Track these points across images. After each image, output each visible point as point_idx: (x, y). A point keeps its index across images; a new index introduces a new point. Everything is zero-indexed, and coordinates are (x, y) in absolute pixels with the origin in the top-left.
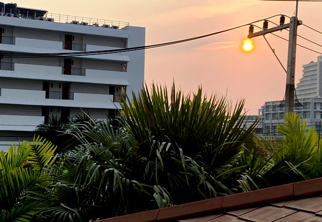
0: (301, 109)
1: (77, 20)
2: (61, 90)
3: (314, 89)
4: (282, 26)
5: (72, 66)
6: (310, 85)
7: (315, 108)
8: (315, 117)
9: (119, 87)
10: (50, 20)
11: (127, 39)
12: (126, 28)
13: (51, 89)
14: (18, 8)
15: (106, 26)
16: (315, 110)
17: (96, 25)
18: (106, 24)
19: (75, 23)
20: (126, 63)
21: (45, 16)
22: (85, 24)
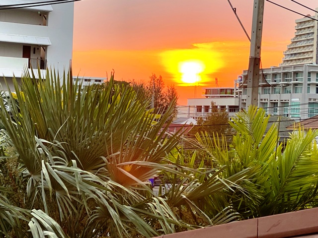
0: (291, 80)
3: (310, 53)
6: (304, 47)
7: (309, 80)
8: (308, 91)
9: (37, 48)
16: (309, 82)
20: (47, 13)
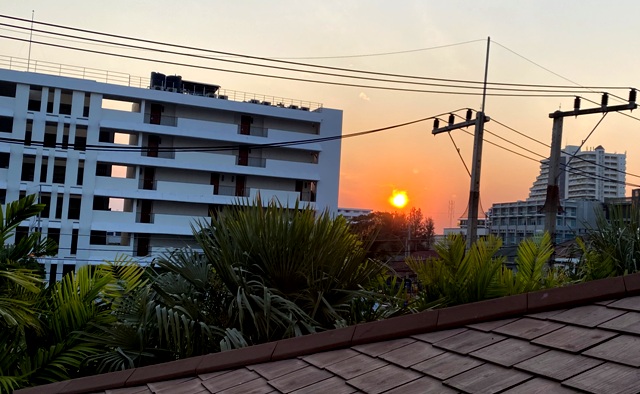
1: (257, 99)
2: (234, 184)
4: (468, 122)
5: (249, 155)
9: (307, 183)
10: (222, 97)
11: (319, 124)
12: (319, 110)
13: (221, 183)
14: (184, 82)
15: (294, 107)
17: (281, 105)
18: (294, 104)
19: (254, 102)
20: (317, 152)
21: (216, 93)
22: (267, 104)
